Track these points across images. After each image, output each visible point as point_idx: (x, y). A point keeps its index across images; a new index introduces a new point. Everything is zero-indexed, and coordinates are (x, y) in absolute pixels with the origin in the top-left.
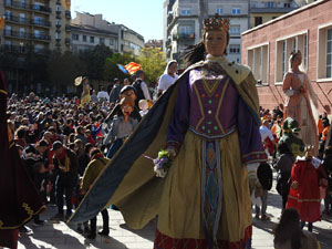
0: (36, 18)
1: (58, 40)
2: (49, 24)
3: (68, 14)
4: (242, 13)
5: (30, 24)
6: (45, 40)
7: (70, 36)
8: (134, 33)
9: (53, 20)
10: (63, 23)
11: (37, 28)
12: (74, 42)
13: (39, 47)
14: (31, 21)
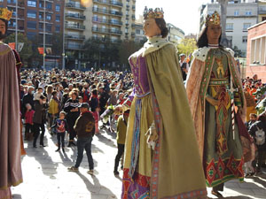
0: (113, 19)
1: (127, 34)
2: (121, 23)
3: (133, 17)
4: (252, 14)
5: (109, 23)
6: (119, 34)
7: (134, 31)
8: (178, 29)
9: (124, 21)
10: (130, 22)
11: (113, 26)
12: (137, 35)
13: (113, 38)
14: (110, 21)
